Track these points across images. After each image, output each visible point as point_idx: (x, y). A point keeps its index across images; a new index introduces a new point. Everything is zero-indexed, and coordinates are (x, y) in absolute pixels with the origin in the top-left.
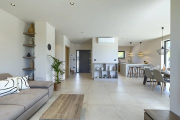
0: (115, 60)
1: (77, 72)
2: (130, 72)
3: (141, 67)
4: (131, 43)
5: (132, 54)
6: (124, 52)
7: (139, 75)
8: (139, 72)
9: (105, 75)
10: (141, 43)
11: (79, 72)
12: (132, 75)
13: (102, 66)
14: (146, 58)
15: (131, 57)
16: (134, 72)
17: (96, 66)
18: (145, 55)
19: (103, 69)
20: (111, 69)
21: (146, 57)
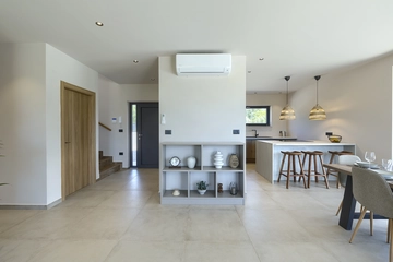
0: (236, 132)
1: (131, 166)
2: (285, 168)
3: (319, 153)
4: (287, 78)
5: (291, 114)
6: (268, 108)
7: (313, 178)
8: (313, 168)
9: (201, 186)
10: (317, 78)
11: (138, 167)
12: (291, 178)
13: (190, 151)
14: (335, 126)
15: (288, 122)
16: (298, 170)
17: (170, 153)
18: (330, 116)
19: (192, 162)
20: (220, 163)
21: (335, 122)
